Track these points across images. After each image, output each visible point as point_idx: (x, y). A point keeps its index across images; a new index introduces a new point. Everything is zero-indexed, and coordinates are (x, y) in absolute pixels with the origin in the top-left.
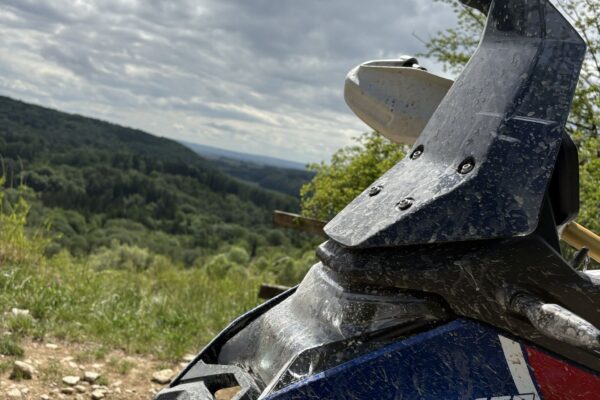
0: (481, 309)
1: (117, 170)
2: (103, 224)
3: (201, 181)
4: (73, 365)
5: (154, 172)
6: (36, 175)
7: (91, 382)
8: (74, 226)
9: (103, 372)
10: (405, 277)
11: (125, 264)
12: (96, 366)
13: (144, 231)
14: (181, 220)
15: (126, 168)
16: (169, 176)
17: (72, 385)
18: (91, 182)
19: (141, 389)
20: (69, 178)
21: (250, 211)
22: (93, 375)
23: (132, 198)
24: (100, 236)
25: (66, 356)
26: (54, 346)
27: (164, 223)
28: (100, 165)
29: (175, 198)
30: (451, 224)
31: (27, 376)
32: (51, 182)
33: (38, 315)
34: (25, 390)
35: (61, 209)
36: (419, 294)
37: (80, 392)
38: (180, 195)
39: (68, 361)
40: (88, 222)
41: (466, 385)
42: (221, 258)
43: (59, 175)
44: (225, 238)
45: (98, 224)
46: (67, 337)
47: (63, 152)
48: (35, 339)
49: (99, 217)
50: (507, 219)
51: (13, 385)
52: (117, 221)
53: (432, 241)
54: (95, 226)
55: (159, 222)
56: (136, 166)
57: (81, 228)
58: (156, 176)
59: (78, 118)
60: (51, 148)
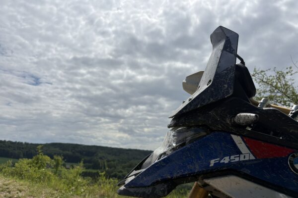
0: (221, 126)
6: (118, 173)
10: (192, 121)
30: (204, 99)
36: (198, 126)
41: (220, 153)
47: (125, 163)
50: (223, 93)
53: (199, 106)
59: (130, 150)
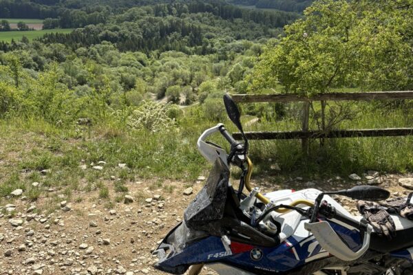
1: (159, 18)
2: (158, 57)
3: (214, 13)
4: (149, 191)
5: (183, 14)
6: (110, 32)
7: (157, 199)
8: (141, 62)
9: (162, 192)
11: (178, 81)
12: (159, 190)
13: (185, 56)
14: (207, 44)
15: (164, 15)
16: (194, 15)
17: (149, 203)
18: (145, 29)
19: (179, 199)
20: (130, 30)
21: (252, 28)
22: (157, 196)
23: (172, 36)
24: (158, 65)
25: (145, 187)
26: (140, 183)
27: (196, 48)
28: (147, 17)
29: (200, 29)
31: (131, 201)
32: (120, 35)
33: (130, 166)
34: (131, 208)
35: (130, 52)
37: (153, 205)
38: (203, 26)
39: (146, 191)
40: (149, 57)
42: (237, 66)
43: (124, 29)
44: (238, 52)
45: (155, 57)
46: (145, 176)
47: (122, 13)
48: (131, 181)
49: (155, 52)
51: (127, 207)
52: (166, 53)
54: (154, 59)
55: (193, 48)
56: (170, 13)
57: (146, 62)
58: (185, 17)
60: (114, 11)
